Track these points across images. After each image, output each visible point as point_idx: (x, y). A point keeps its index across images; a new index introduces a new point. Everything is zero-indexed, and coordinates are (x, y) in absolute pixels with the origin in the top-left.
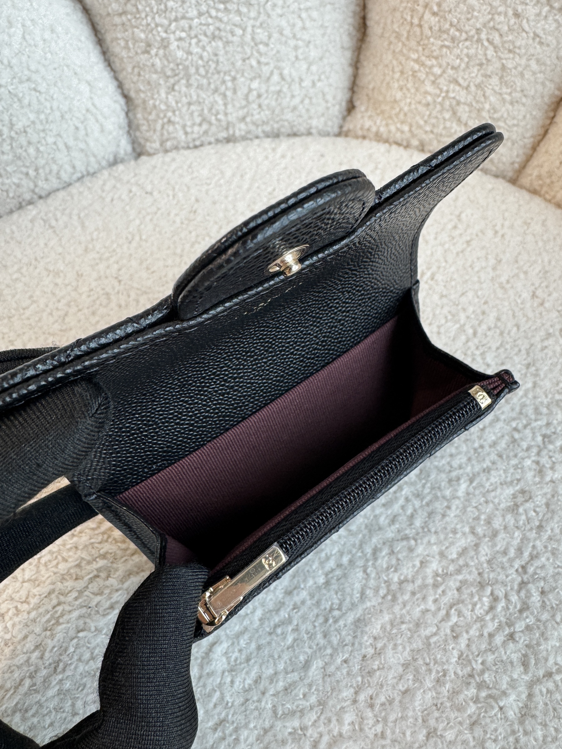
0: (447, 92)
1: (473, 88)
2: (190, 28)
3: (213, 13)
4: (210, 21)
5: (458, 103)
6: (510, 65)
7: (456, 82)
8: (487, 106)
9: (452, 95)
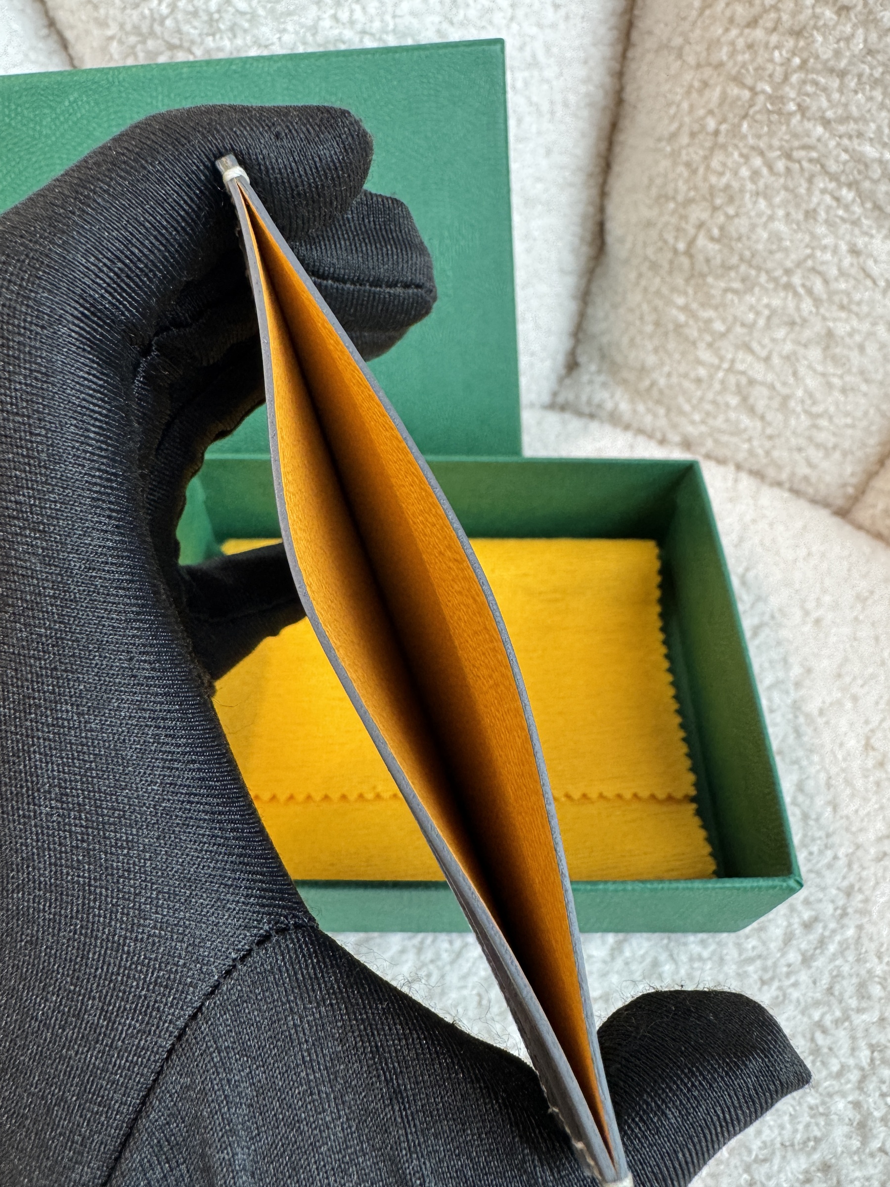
5: (752, 382)
7: (749, 349)
8: (800, 393)
9: (740, 368)
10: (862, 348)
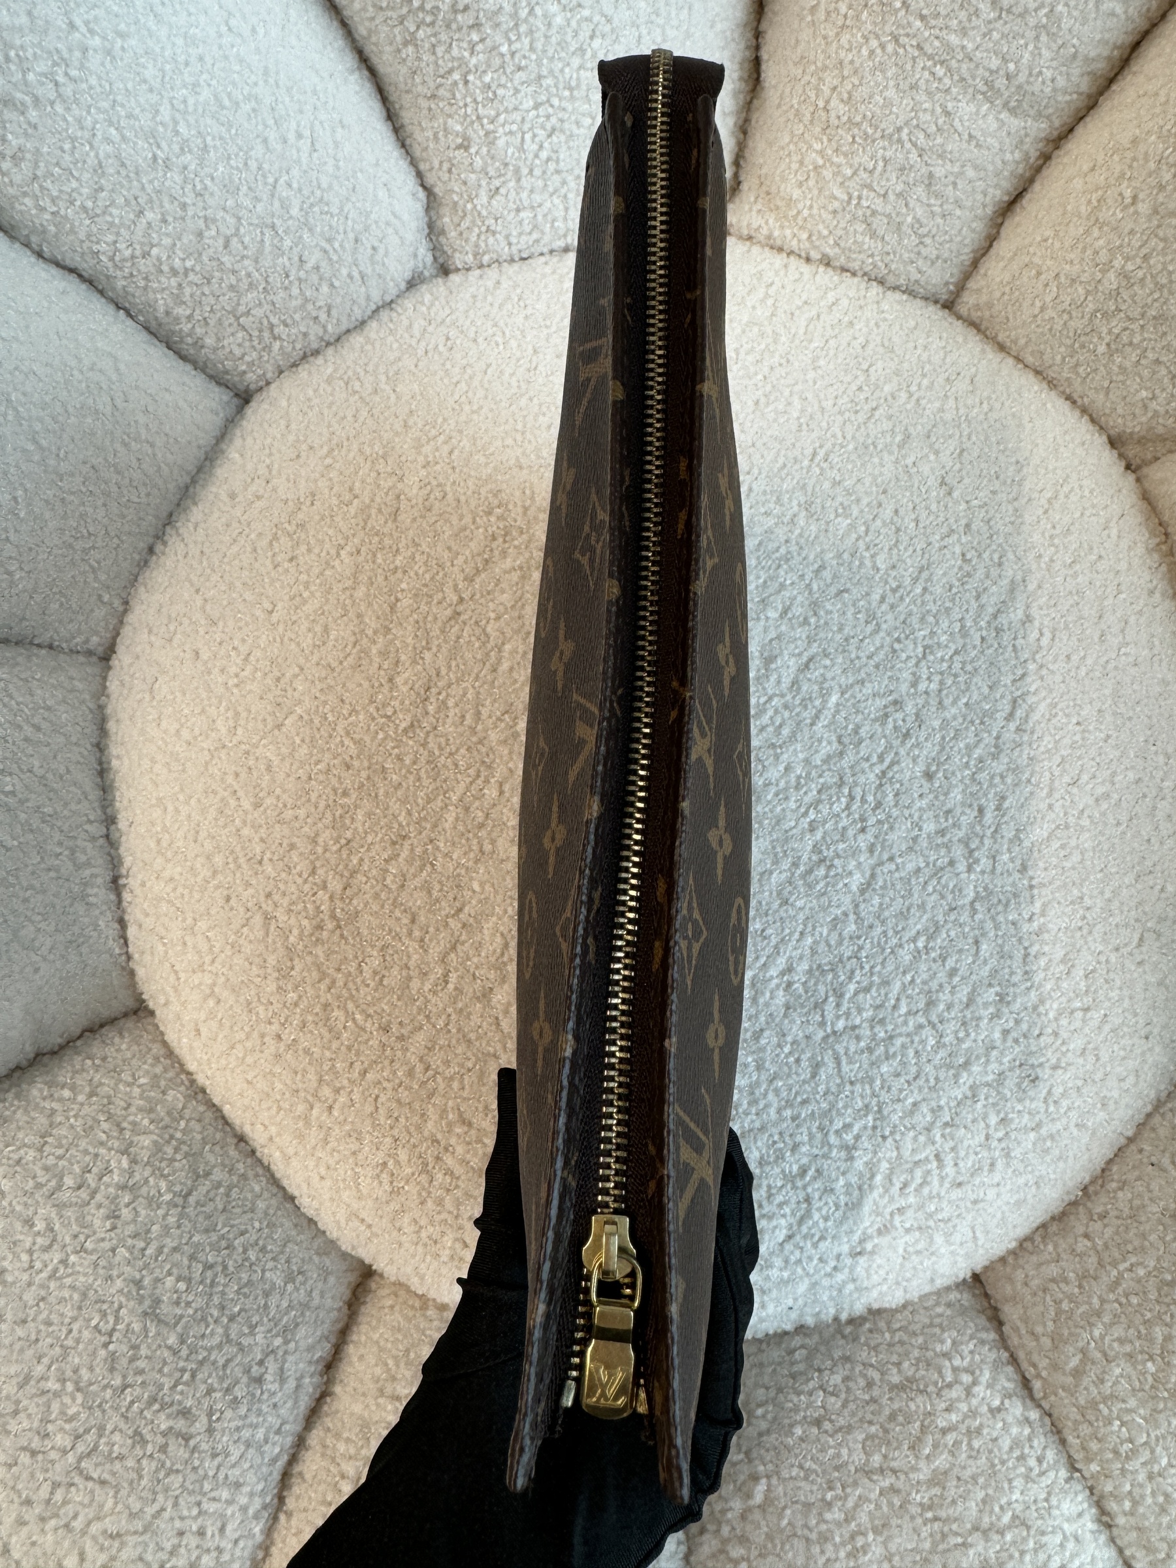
0: (860, 198)
1: (892, 197)
2: (523, 119)
3: (555, 101)
4: (550, 110)
5: (874, 213)
6: (939, 172)
7: (870, 187)
8: (909, 219)
9: (865, 203)
10: (955, 184)
